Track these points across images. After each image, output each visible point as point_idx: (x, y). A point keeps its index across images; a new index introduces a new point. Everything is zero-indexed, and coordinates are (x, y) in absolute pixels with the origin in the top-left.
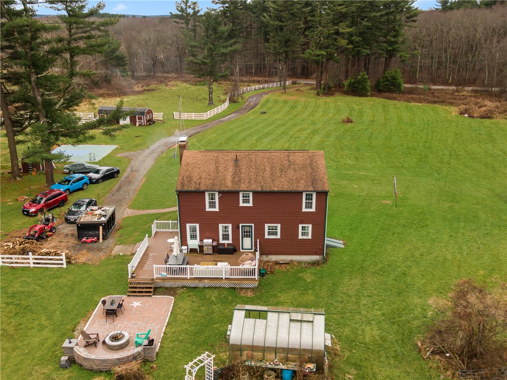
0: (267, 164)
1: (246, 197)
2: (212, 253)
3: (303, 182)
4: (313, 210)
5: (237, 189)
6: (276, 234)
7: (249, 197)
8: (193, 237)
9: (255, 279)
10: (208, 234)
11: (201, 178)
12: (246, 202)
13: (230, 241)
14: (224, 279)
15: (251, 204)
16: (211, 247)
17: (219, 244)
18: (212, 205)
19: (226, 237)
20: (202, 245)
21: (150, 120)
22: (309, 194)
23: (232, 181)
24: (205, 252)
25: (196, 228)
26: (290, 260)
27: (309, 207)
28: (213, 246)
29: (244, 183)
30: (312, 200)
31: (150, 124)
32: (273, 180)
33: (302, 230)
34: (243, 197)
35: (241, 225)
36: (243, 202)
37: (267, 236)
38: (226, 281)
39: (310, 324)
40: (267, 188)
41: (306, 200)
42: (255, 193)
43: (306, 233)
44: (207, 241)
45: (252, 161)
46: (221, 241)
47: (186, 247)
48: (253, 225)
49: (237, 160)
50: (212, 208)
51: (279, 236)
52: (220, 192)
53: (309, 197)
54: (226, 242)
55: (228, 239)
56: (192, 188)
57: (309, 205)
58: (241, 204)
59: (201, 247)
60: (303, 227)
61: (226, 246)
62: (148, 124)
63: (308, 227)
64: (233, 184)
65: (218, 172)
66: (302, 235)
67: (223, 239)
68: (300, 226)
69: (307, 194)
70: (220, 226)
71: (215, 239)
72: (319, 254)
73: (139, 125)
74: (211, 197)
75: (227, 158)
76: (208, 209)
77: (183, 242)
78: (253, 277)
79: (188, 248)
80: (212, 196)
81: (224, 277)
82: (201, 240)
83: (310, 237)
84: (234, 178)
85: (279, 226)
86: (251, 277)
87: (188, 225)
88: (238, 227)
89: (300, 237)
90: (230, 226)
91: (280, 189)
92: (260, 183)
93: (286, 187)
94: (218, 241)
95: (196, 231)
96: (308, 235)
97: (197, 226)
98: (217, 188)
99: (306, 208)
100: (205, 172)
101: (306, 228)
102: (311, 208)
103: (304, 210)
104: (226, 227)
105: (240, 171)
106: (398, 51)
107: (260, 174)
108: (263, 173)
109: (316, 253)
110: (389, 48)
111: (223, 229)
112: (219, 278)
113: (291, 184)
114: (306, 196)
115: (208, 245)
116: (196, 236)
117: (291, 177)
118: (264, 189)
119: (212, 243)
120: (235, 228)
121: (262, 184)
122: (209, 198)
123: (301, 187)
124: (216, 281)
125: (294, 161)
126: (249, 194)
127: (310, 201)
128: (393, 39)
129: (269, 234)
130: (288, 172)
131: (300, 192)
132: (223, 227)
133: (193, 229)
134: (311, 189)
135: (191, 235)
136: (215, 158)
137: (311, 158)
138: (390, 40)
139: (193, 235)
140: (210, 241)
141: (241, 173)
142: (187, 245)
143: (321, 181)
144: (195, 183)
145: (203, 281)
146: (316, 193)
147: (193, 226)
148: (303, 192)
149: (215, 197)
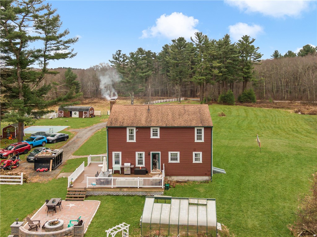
0: (170, 111)
1: (155, 132)
2: (130, 173)
3: (194, 121)
4: (203, 141)
5: (149, 125)
6: (177, 160)
7: (157, 132)
8: (117, 163)
9: (162, 187)
10: (127, 160)
11: (124, 119)
12: (155, 136)
13: (144, 165)
14: (138, 188)
15: (158, 137)
16: (130, 169)
17: (135, 167)
18: (131, 137)
20: (123, 167)
21: (92, 115)
22: (199, 129)
23: (146, 121)
24: (125, 173)
25: (119, 155)
26: (187, 180)
27: (199, 139)
28: (131, 168)
29: (154, 122)
31: (92, 117)
32: (174, 121)
33: (195, 156)
34: (153, 131)
35: (151, 153)
36: (153, 136)
37: (170, 161)
38: (140, 190)
39: (204, 207)
40: (170, 125)
41: (197, 134)
42: (161, 128)
43: (198, 159)
44: (127, 165)
45: (159, 110)
46: (137, 165)
47: (112, 170)
48: (160, 152)
49: (149, 109)
50: (131, 140)
51: (178, 161)
52: (137, 128)
53: (199, 131)
54: (141, 166)
55: (142, 164)
57: (199, 138)
58: (152, 137)
59: (122, 169)
60: (195, 154)
61: (140, 169)
62: (91, 116)
63: (199, 154)
64: (146, 123)
65: (136, 116)
66: (195, 160)
67: (139, 164)
68: (194, 153)
69: (197, 129)
70: (137, 153)
71: (133, 163)
72: (208, 175)
73: (85, 117)
75: (142, 109)
76: (128, 141)
77: (110, 166)
78: (160, 186)
79: (113, 170)
80: (131, 131)
81: (138, 186)
82: (123, 164)
83: (201, 162)
84: (147, 119)
85: (178, 153)
86: (159, 186)
87: (114, 153)
88: (150, 155)
89: (194, 162)
90: (144, 153)
91: (179, 125)
92: (165, 122)
93: (183, 124)
94: (135, 165)
96: (199, 160)
97: (120, 153)
98: (135, 125)
99: (197, 140)
100: (127, 116)
101: (198, 155)
102: (201, 139)
103: (196, 141)
104: (140, 154)
105: (151, 115)
106: (251, 78)
107: (165, 117)
108: (167, 116)
109: (206, 174)
110: (245, 76)
111: (138, 155)
112: (135, 187)
113: (186, 123)
114: (197, 131)
115: (127, 167)
116: (119, 161)
117: (186, 119)
118: (168, 126)
119: (131, 166)
120: (147, 155)
121: (167, 122)
122: (129, 132)
123: (193, 124)
124: (133, 190)
125: (188, 110)
126: (157, 129)
127: (200, 134)
128: (247, 71)
129: (171, 160)
130: (184, 116)
131: (193, 128)
132: (138, 154)
133: (117, 156)
134: (200, 125)
135: (116, 161)
136: (134, 109)
137: (200, 108)
138: (245, 71)
139: (117, 161)
140: (129, 164)
141: (152, 117)
142: (112, 168)
143: (207, 120)
144: (120, 122)
145: (123, 189)
146: (204, 128)
147: (117, 154)
148: (195, 128)
149: (133, 132)
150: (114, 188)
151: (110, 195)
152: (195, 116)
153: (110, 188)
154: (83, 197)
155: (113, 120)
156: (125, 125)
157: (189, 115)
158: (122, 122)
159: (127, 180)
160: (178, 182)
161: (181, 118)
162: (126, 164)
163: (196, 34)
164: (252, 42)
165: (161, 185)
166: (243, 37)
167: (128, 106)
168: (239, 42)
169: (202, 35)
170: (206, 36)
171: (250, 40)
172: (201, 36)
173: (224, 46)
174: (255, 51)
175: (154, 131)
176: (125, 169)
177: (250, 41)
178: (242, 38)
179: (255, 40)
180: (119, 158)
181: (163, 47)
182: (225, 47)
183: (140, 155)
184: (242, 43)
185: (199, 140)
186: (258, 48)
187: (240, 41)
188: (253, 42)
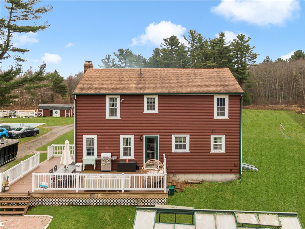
0: (172, 76)
1: (151, 103)
2: (110, 169)
3: (213, 87)
4: (226, 117)
5: (142, 92)
6: (185, 148)
7: (154, 103)
8: (91, 153)
9: (164, 191)
10: (107, 148)
11: (102, 85)
12: (151, 109)
13: (132, 157)
14: (123, 192)
15: (156, 111)
16: (110, 162)
17: (118, 159)
18: (113, 112)
19: (127, 152)
20: (99, 159)
22: (221, 98)
23: (136, 87)
24: (102, 169)
25: (93, 141)
26: (201, 180)
28: (112, 160)
29: (149, 88)
30: (224, 105)
32: (181, 86)
33: (215, 142)
34: (148, 102)
35: (144, 136)
36: (148, 109)
37: (174, 150)
38: (126, 196)
40: (175, 90)
41: (218, 105)
42: (161, 96)
43: (218, 146)
44: (106, 155)
46: (122, 157)
47: (81, 164)
49: (141, 73)
50: (113, 116)
51: (188, 150)
52: (123, 96)
54: (127, 158)
55: (130, 154)
56: (92, 91)
57: (221, 112)
58: (146, 111)
59: (98, 162)
60: (215, 139)
61: (127, 162)
63: (221, 138)
64: (137, 89)
65: (121, 81)
66: (214, 148)
67: (125, 154)
68: (212, 137)
69: (218, 99)
70: (122, 137)
71: (115, 153)
72: (234, 173)
73: (67, 117)
74: (112, 103)
75: (131, 73)
76: (108, 117)
77: (78, 158)
78: (161, 189)
79: (83, 165)
80: (114, 101)
81: (123, 189)
82: (99, 155)
83: (223, 150)
84: (138, 85)
85: (188, 137)
86: (159, 189)
87: (85, 137)
88: (142, 140)
89: (212, 151)
90: (132, 137)
91: (189, 92)
92: (167, 88)
93: (195, 90)
94: (119, 157)
95: (93, 145)
96: (221, 149)
97: (95, 137)
98: (119, 92)
99: (218, 115)
100: (108, 81)
101: (219, 140)
102: (224, 115)
103: (216, 117)
104: (127, 139)
105: (144, 80)
106: (246, 79)
107: (166, 82)
108: (169, 81)
109: (231, 170)
110: (240, 77)
111: (124, 141)
112: (117, 191)
113: (200, 88)
114: (218, 101)
115: (106, 160)
116: (93, 150)
117: (199, 84)
118: (172, 92)
119: (111, 157)
120: (139, 140)
121: (169, 88)
122: (110, 104)
123: (212, 90)
124: (113, 195)
125: (200, 74)
126: (154, 99)
127: (222, 107)
128: (242, 71)
129: (176, 148)
130: (196, 81)
131: (211, 96)
132: (124, 138)
133: (91, 143)
134: (223, 91)
135: (88, 150)
136: (119, 73)
137: (218, 72)
138: (240, 72)
139: (90, 150)
140: (109, 155)
141: (146, 82)
142: (82, 162)
143: (232, 86)
144: (96, 88)
145: (96, 195)
146: (229, 97)
147: (91, 138)
148: (214, 96)
149: (117, 103)
150: (80, 193)
151: (72, 205)
152: (213, 81)
153: (74, 193)
154: (23, 210)
155: (85, 85)
156: (103, 91)
157: (202, 79)
158: (99, 88)
159: (102, 179)
160: (187, 183)
161: (190, 83)
162: (104, 155)
163: (189, 31)
164: (247, 41)
165: (163, 187)
167: (110, 70)
168: (234, 42)
169: (196, 32)
170: (200, 35)
171: (246, 39)
172: (194, 34)
173: (219, 45)
174: (250, 51)
175: (150, 101)
176: (102, 162)
177: (246, 40)
178: (238, 37)
179: (250, 38)
180: (94, 146)
182: (220, 46)
183: (127, 141)
184: (237, 43)
185: (221, 115)
186: (254, 47)
187: (235, 40)
188: (249, 41)
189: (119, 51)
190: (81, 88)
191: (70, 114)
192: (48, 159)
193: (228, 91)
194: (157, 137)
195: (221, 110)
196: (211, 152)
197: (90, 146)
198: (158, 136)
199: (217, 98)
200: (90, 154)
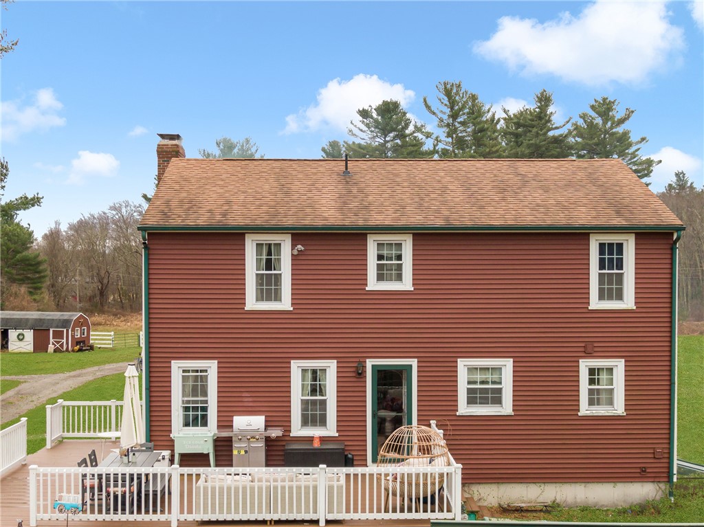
0: (448, 179)
1: (389, 258)
3: (583, 209)
4: (629, 302)
6: (498, 401)
7: (399, 257)
8: (196, 417)
10: (249, 402)
11: (229, 203)
12: (390, 277)
13: (331, 430)
14: (322, 523)
15: (407, 284)
16: (262, 444)
17: (286, 437)
18: (268, 288)
19: (314, 415)
20: (225, 434)
22: (611, 245)
25: (204, 379)
26: (549, 501)
27: (611, 294)
28: (268, 440)
29: (380, 212)
30: (620, 267)
32: (482, 207)
33: (592, 382)
34: (380, 257)
35: (369, 363)
36: (380, 277)
37: (464, 409)
40: (466, 217)
41: (602, 267)
42: (424, 237)
43: (603, 396)
44: (250, 423)
46: (298, 430)
47: (167, 453)
49: (347, 172)
50: (269, 298)
51: (507, 407)
52: (300, 235)
54: (316, 432)
55: (323, 422)
56: (201, 220)
57: (612, 288)
58: (373, 284)
59: (223, 446)
60: (592, 371)
61: (316, 444)
63: (610, 370)
64: (343, 214)
65: (287, 194)
66: (591, 403)
67: (305, 422)
68: (584, 365)
69: (602, 246)
70: (296, 367)
71: (279, 417)
72: (654, 478)
73: (55, 351)
74: (264, 257)
76: (252, 303)
77: (158, 434)
78: (445, 515)
79: (173, 456)
80: (269, 253)
81: (322, 517)
82: (225, 423)
83: (619, 408)
84: (345, 203)
85: (507, 365)
86: (437, 516)
87: (177, 368)
88: (361, 374)
89: (585, 409)
90: (331, 367)
91: (511, 222)
92: (438, 211)
93: (529, 218)
94: (288, 429)
95: (205, 393)
96: (611, 403)
97: (212, 367)
98: (289, 222)
99: (601, 297)
100: (245, 192)
101: (604, 377)
102: (620, 297)
103: (595, 303)
104: (314, 372)
105: (361, 191)
107: (433, 196)
108: (439, 195)
109: (643, 470)
111: (303, 379)
112: (303, 522)
113: (546, 214)
114: (602, 252)
115: (250, 437)
116: (205, 409)
117: (539, 202)
118: (457, 223)
119: (267, 427)
120: (351, 376)
121: (447, 213)
122: (259, 261)
123: (582, 217)
125: (535, 176)
126: (399, 246)
127: (615, 271)
129: (471, 401)
130: (527, 193)
131: (578, 236)
132: (304, 371)
133: (197, 385)
134: (617, 221)
135: (186, 409)
137: (590, 171)
139: (195, 409)
140: (258, 422)
141: (367, 196)
142: (170, 445)
143: (643, 207)
144: (210, 211)
146: (636, 239)
147: (197, 371)
148: (591, 235)
149: (279, 260)
152: (581, 194)
156: (236, 220)
157: (546, 190)
158: (219, 210)
159: (256, 484)
160: (506, 510)
161: (510, 199)
162: (241, 422)
163: (440, 86)
164: (622, 121)
166: (594, 103)
167: (243, 163)
168: (581, 122)
169: (463, 90)
170: (474, 98)
171: (618, 113)
172: (457, 93)
173: (535, 130)
174: (632, 150)
175: (385, 252)
176: (235, 445)
177: (618, 117)
178: (593, 107)
179: (633, 112)
180: (206, 395)
181: (323, 150)
182: (537, 133)
183: (315, 379)
184: (591, 125)
185: (610, 298)
186: (643, 139)
187: (583, 117)
188: (629, 117)
189: (218, 144)
190: (163, 211)
191: (65, 341)
192: (48, 446)
193: (635, 222)
194: (411, 366)
195: (610, 283)
196: (580, 414)
197: (193, 396)
198: (414, 363)
199: (600, 244)
200: (195, 424)
